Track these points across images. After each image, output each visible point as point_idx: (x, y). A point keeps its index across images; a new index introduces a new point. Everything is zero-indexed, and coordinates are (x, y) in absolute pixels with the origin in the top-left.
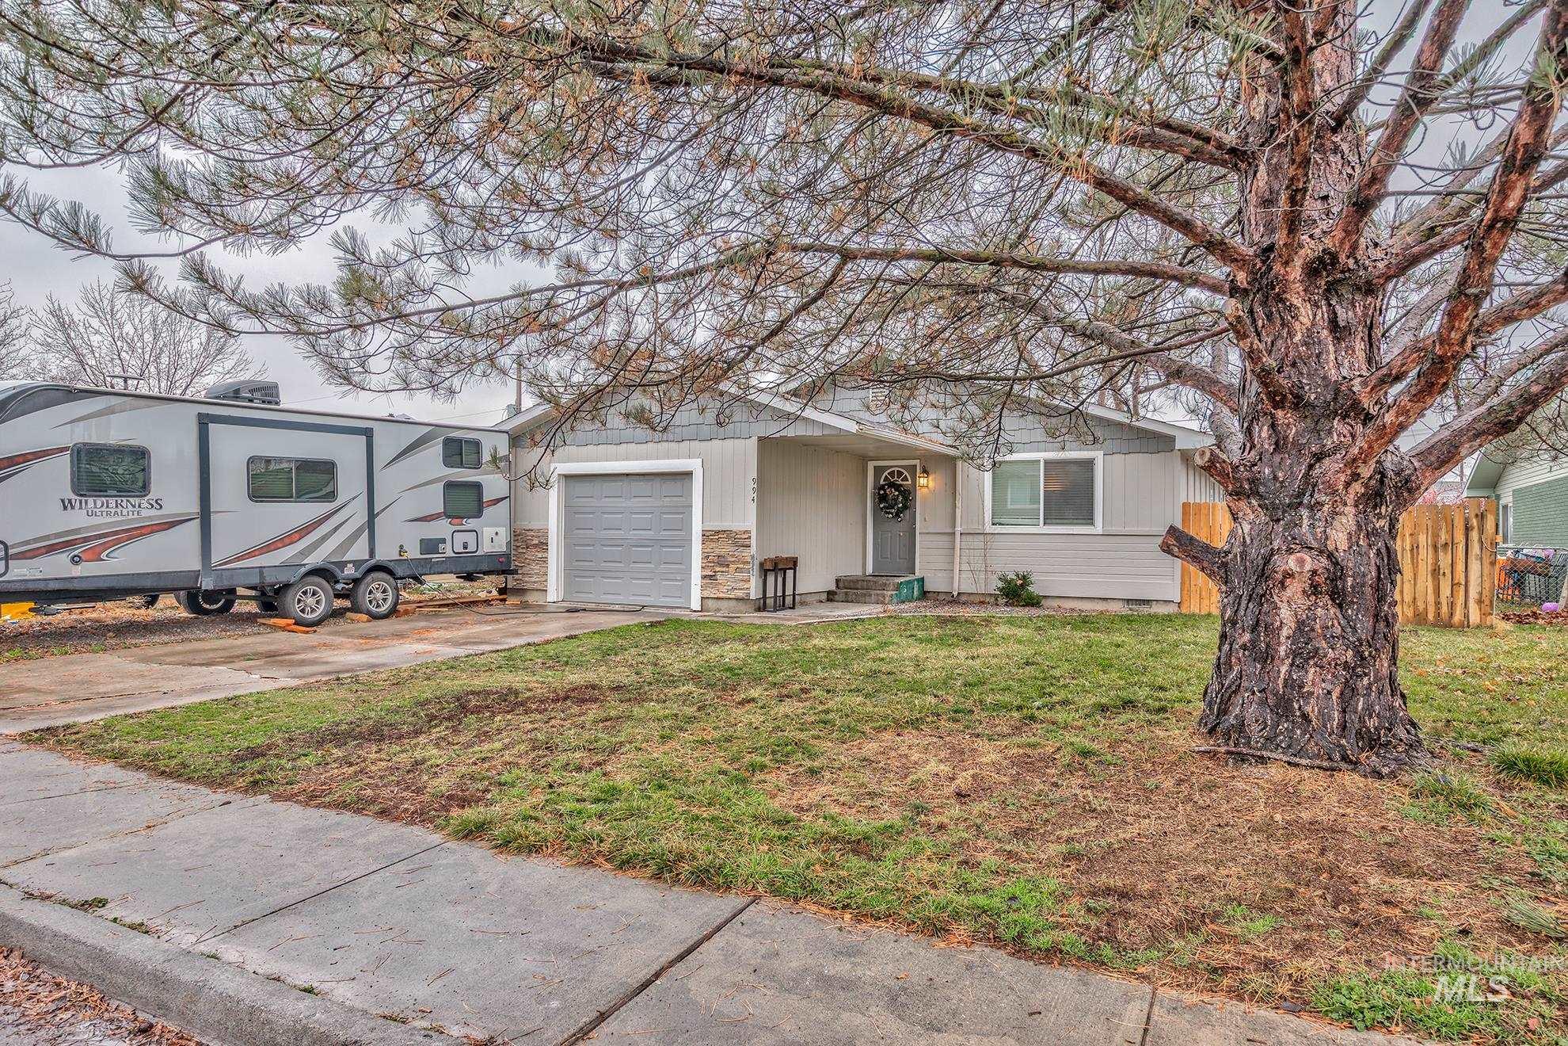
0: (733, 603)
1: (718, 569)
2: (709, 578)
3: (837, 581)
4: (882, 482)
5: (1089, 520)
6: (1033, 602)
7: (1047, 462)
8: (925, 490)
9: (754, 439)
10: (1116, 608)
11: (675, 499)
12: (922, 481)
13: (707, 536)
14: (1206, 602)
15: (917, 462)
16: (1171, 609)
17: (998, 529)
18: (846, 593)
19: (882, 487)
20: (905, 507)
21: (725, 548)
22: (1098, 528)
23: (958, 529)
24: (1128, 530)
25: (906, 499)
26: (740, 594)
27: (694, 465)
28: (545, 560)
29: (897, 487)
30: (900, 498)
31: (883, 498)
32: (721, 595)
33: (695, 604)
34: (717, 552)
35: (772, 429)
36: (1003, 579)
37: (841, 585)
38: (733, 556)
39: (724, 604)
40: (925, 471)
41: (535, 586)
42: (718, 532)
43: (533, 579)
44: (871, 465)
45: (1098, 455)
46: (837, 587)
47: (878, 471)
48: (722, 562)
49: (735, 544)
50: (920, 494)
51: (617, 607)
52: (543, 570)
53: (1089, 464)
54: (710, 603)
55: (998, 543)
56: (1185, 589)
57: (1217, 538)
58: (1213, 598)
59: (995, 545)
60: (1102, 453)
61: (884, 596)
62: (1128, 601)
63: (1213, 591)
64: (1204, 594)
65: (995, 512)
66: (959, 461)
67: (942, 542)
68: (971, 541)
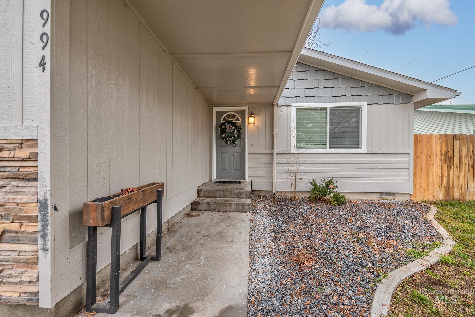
3: (199, 191)
4: (222, 121)
5: (357, 144)
7: (332, 110)
8: (252, 126)
10: (375, 198)
12: (252, 120)
14: (426, 193)
15: (246, 108)
16: (406, 198)
17: (300, 151)
18: (209, 203)
19: (223, 124)
20: (239, 137)
22: (364, 149)
23: (275, 151)
24: (383, 151)
25: (239, 132)
29: (234, 124)
30: (236, 131)
31: (223, 131)
36: (314, 184)
37: (202, 194)
40: (252, 114)
44: (215, 109)
45: (363, 105)
46: (199, 196)
47: (220, 114)
50: (249, 128)
53: (357, 111)
55: (301, 159)
56: (416, 187)
57: (432, 155)
58: (431, 191)
59: (299, 161)
60: (366, 103)
61: (243, 205)
62: (381, 194)
63: (431, 186)
64: (425, 188)
65: (299, 140)
66: (275, 108)
67: (265, 159)
68: (283, 159)
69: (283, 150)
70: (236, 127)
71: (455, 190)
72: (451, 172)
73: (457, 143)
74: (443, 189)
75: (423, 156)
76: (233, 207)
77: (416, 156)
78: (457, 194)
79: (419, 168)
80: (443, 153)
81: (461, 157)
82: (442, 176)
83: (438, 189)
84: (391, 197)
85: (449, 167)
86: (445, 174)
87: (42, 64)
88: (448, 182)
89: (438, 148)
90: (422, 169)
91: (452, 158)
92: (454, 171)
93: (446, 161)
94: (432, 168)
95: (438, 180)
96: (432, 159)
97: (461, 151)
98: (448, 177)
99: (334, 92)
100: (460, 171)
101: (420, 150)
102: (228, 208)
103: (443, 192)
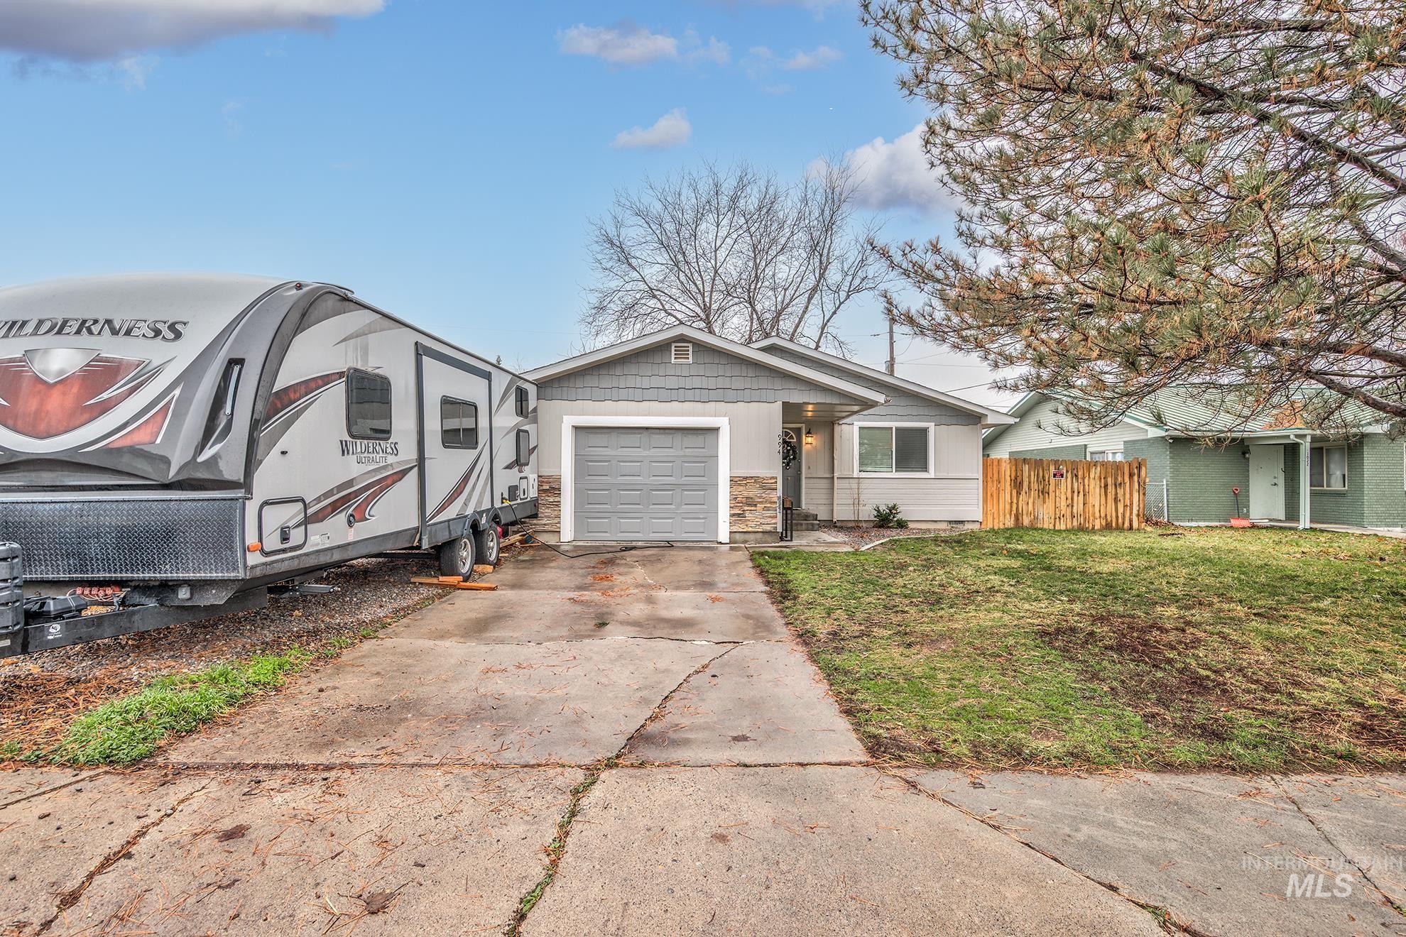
0: (759, 536)
1: (746, 508)
2: (737, 517)
5: (925, 468)
6: (902, 525)
7: (897, 429)
8: (809, 447)
9: (779, 404)
10: (944, 527)
11: (696, 450)
12: (809, 440)
13: (734, 481)
14: (996, 521)
15: (803, 426)
16: (976, 527)
17: (863, 475)
20: (794, 458)
21: (754, 492)
22: (932, 474)
23: (836, 475)
24: (952, 475)
25: (794, 452)
26: (768, 528)
27: (722, 422)
28: (558, 504)
29: (788, 444)
30: (791, 452)
32: (750, 529)
33: (724, 536)
34: (746, 494)
35: (796, 397)
36: (877, 511)
38: (760, 497)
39: (752, 537)
40: (809, 433)
41: (547, 528)
42: (746, 478)
43: (543, 522)
45: (931, 426)
48: (751, 502)
49: (762, 487)
50: (805, 448)
51: (640, 544)
52: (556, 513)
53: (924, 432)
54: (738, 536)
55: (864, 484)
56: (985, 513)
57: (1002, 480)
58: (1001, 518)
59: (862, 486)
60: (933, 424)
61: (813, 525)
62: (950, 522)
63: (1001, 514)
64: (995, 516)
65: (861, 464)
66: (836, 426)
67: (824, 484)
68: (845, 484)
69: (846, 474)
70: (791, 446)
71: (1024, 517)
72: (1021, 499)
73: (1026, 468)
74: (1013, 516)
75: (993, 481)
76: (804, 527)
77: (985, 482)
78: (1026, 521)
79: (989, 494)
80: (1013, 478)
81: (1030, 483)
82: (1012, 502)
83: (1008, 516)
84: (960, 526)
85: (1019, 493)
86: (1015, 501)
87: (779, 452)
88: (1017, 508)
89: (1008, 473)
90: (992, 495)
91: (1021, 483)
92: (1023, 497)
93: (1015, 487)
94: (1002, 493)
95: (1008, 507)
96: (1002, 483)
97: (1030, 475)
98: (1017, 504)
99: (900, 411)
100: (1029, 497)
101: (990, 475)
102: (799, 528)
103: (1013, 519)
